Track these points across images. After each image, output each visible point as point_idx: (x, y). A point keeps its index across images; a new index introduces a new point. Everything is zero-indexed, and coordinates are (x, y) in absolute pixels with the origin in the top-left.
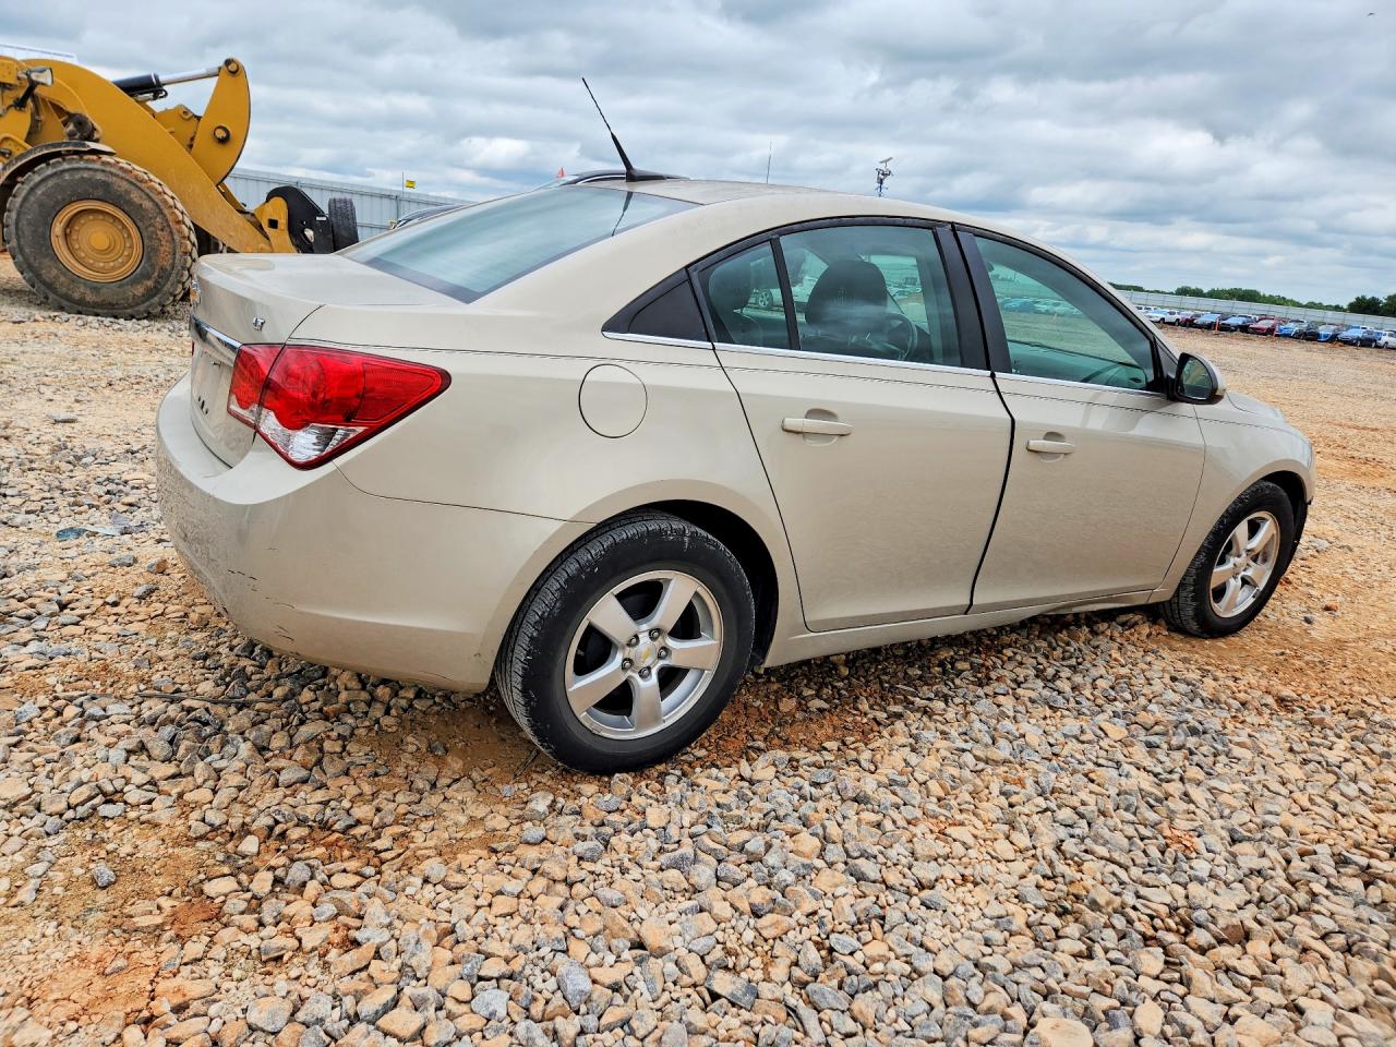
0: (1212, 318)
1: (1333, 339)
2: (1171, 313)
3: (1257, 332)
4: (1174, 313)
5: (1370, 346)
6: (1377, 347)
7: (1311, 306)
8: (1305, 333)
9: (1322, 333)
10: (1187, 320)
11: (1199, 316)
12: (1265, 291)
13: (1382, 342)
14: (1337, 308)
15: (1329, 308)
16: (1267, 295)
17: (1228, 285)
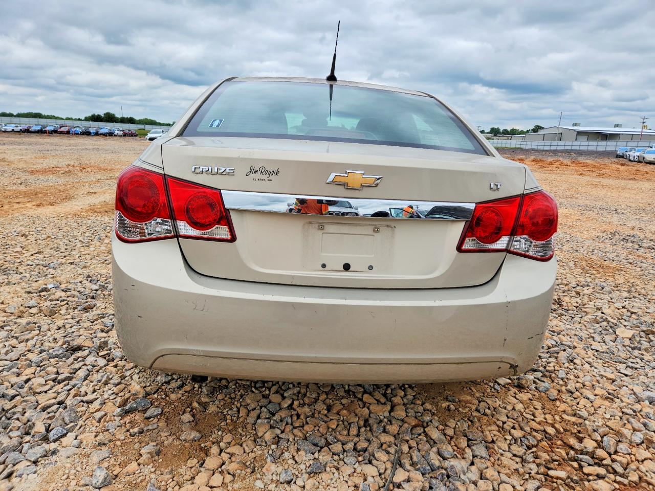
0: (38, 128)
1: (97, 134)
2: (16, 127)
3: (62, 133)
4: (18, 127)
5: (112, 136)
6: (115, 136)
7: (68, 119)
8: (85, 132)
9: (91, 131)
10: (26, 129)
11: (30, 127)
12: (44, 113)
13: (116, 133)
14: (79, 119)
15: (76, 119)
16: (46, 115)
17: (26, 111)
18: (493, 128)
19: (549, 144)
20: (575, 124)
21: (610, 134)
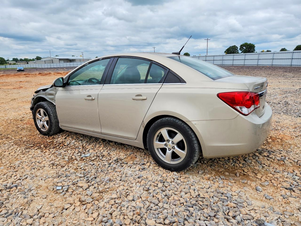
18: (14, 58)
19: (49, 65)
20: (57, 56)
21: (72, 59)
